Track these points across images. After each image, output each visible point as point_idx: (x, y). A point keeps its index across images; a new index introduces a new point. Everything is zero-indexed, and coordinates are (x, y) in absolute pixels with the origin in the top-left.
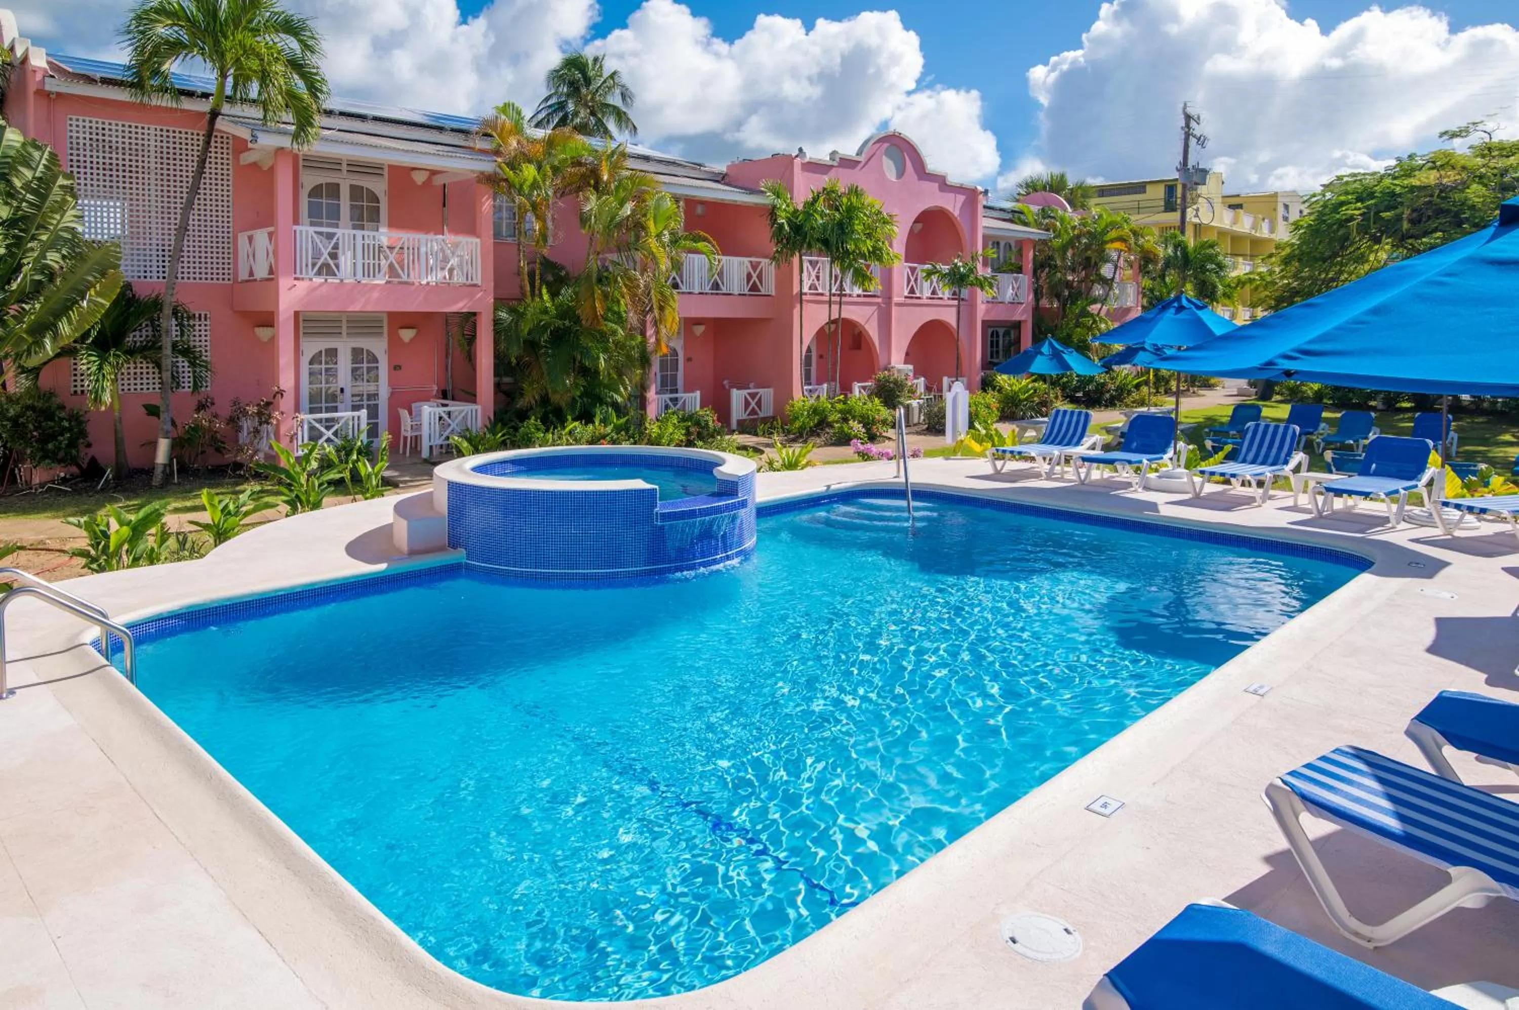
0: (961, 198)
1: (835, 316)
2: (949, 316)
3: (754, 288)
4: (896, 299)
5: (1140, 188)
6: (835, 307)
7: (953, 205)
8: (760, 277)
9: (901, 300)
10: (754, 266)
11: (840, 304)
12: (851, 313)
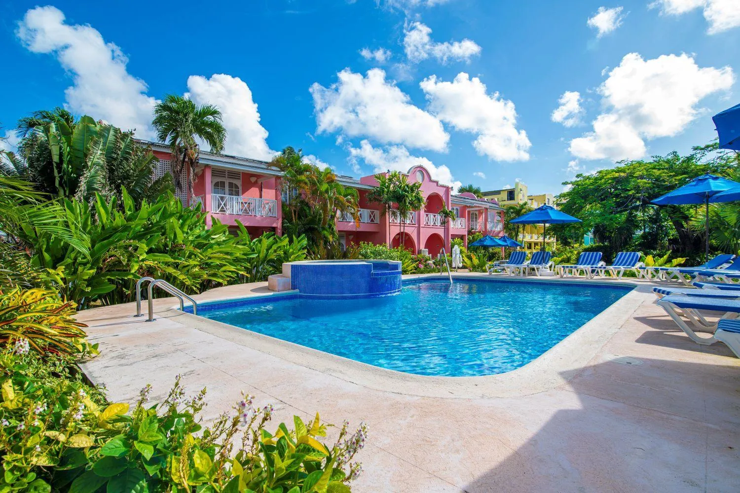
0: (445, 189)
1: (402, 231)
2: (441, 232)
3: (372, 221)
4: (421, 226)
5: (498, 192)
6: (402, 228)
7: (441, 192)
8: (374, 217)
9: (423, 226)
10: (372, 213)
11: (404, 226)
12: (408, 230)
